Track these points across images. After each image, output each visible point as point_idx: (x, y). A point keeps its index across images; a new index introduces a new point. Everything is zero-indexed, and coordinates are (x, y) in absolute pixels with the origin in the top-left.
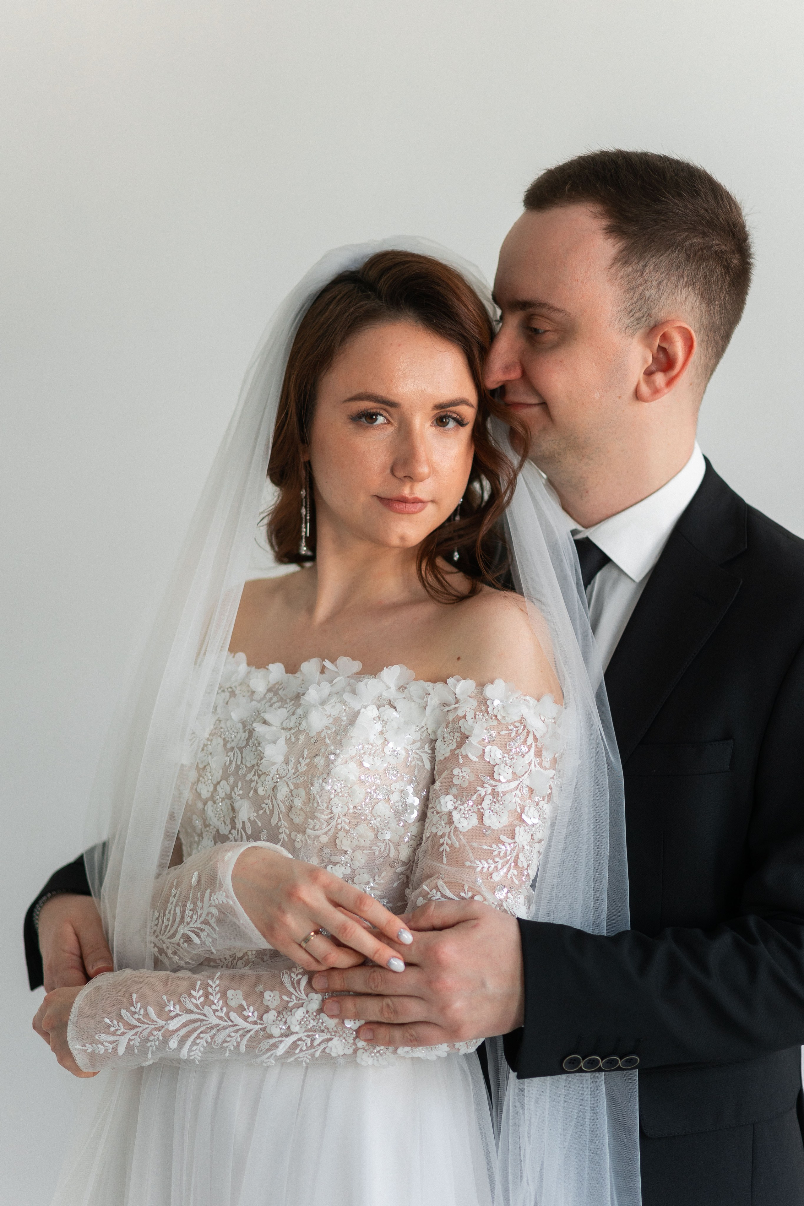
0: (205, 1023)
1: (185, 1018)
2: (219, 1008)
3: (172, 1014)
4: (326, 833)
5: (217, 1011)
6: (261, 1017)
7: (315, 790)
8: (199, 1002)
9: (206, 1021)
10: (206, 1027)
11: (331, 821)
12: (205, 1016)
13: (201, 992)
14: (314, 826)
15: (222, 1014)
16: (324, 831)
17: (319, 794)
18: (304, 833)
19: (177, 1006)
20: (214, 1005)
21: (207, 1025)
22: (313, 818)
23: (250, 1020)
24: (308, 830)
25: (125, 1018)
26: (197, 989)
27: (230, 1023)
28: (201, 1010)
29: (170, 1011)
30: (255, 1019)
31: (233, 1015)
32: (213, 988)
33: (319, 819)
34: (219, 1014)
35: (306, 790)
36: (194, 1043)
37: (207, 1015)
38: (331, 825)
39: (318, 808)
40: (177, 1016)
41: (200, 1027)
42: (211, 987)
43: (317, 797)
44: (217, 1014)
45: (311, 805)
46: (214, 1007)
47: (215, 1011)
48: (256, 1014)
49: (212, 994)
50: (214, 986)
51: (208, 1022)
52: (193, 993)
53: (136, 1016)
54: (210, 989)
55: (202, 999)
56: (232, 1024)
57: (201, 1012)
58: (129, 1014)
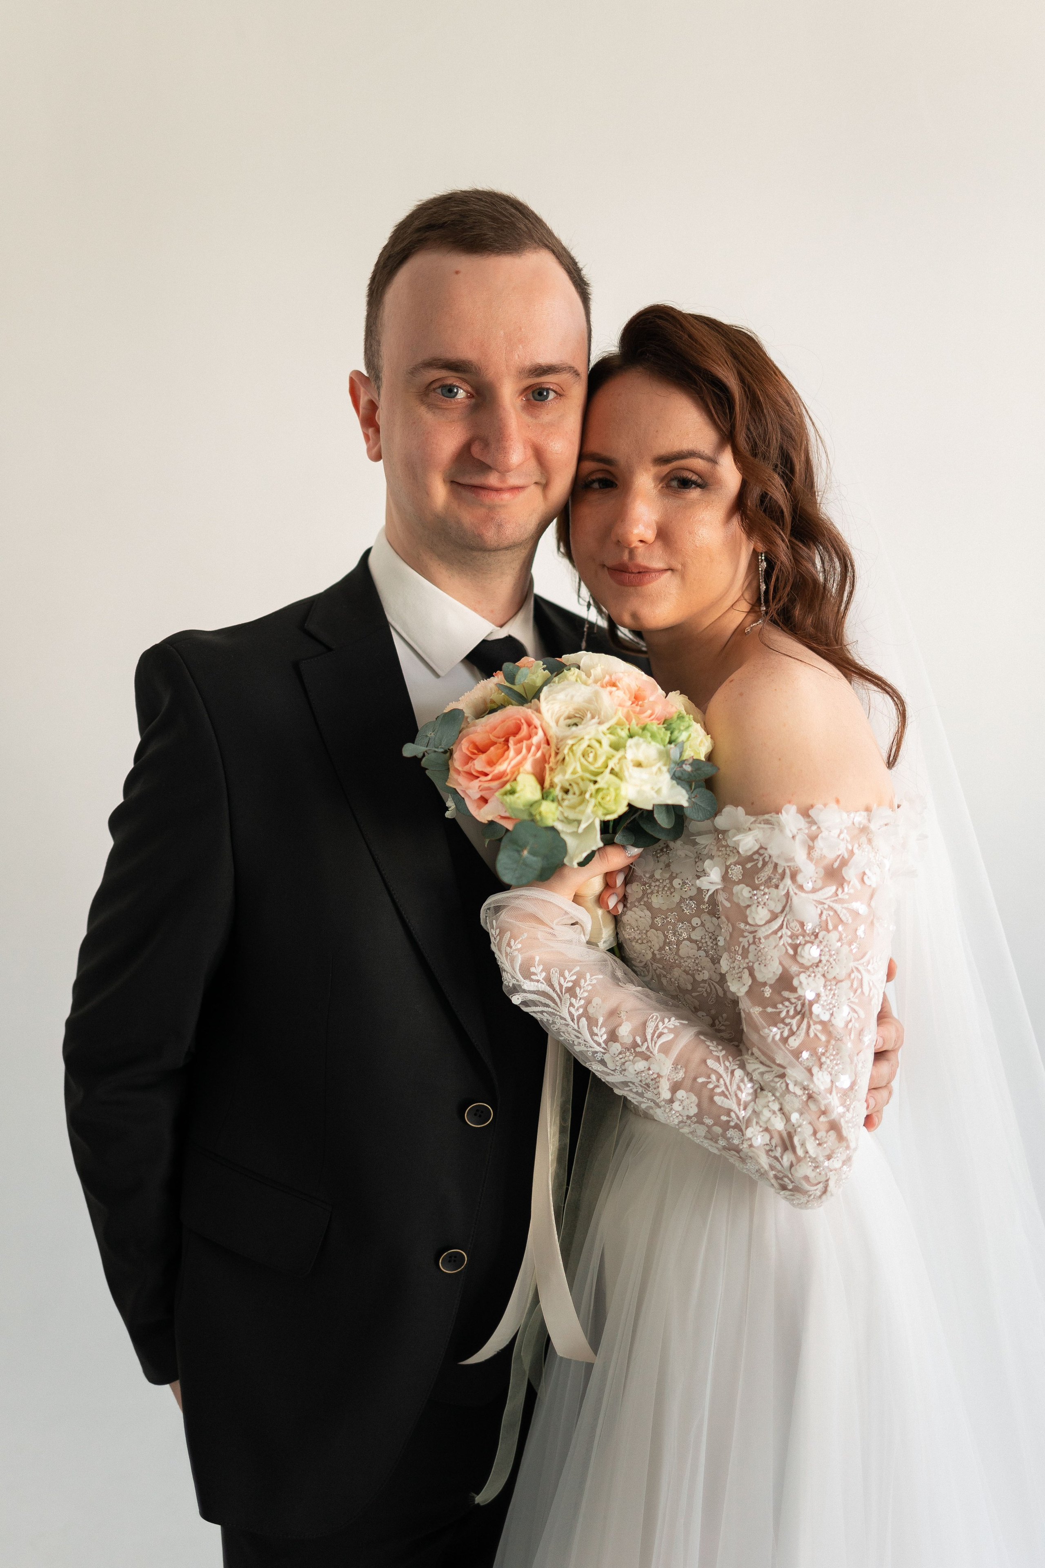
0: (556, 1007)
2: (577, 1006)
5: (574, 1007)
6: (606, 1042)
8: (565, 985)
9: (558, 1006)
10: (554, 1011)
12: (561, 1000)
13: (574, 977)
15: (576, 1014)
19: (544, 974)
20: (575, 1000)
21: (556, 1010)
23: (596, 1038)
26: (573, 972)
27: (576, 1027)
28: (562, 994)
29: (535, 974)
30: (601, 1041)
31: (584, 1021)
32: (586, 984)
34: (572, 1009)
37: (562, 1002)
41: (547, 1006)
42: (586, 981)
44: (571, 1009)
46: (573, 1000)
47: (571, 1005)
48: (605, 1037)
49: (580, 988)
50: (588, 982)
51: (558, 1009)
52: (566, 973)
54: (583, 981)
55: (570, 984)
56: (577, 1029)
57: (561, 995)
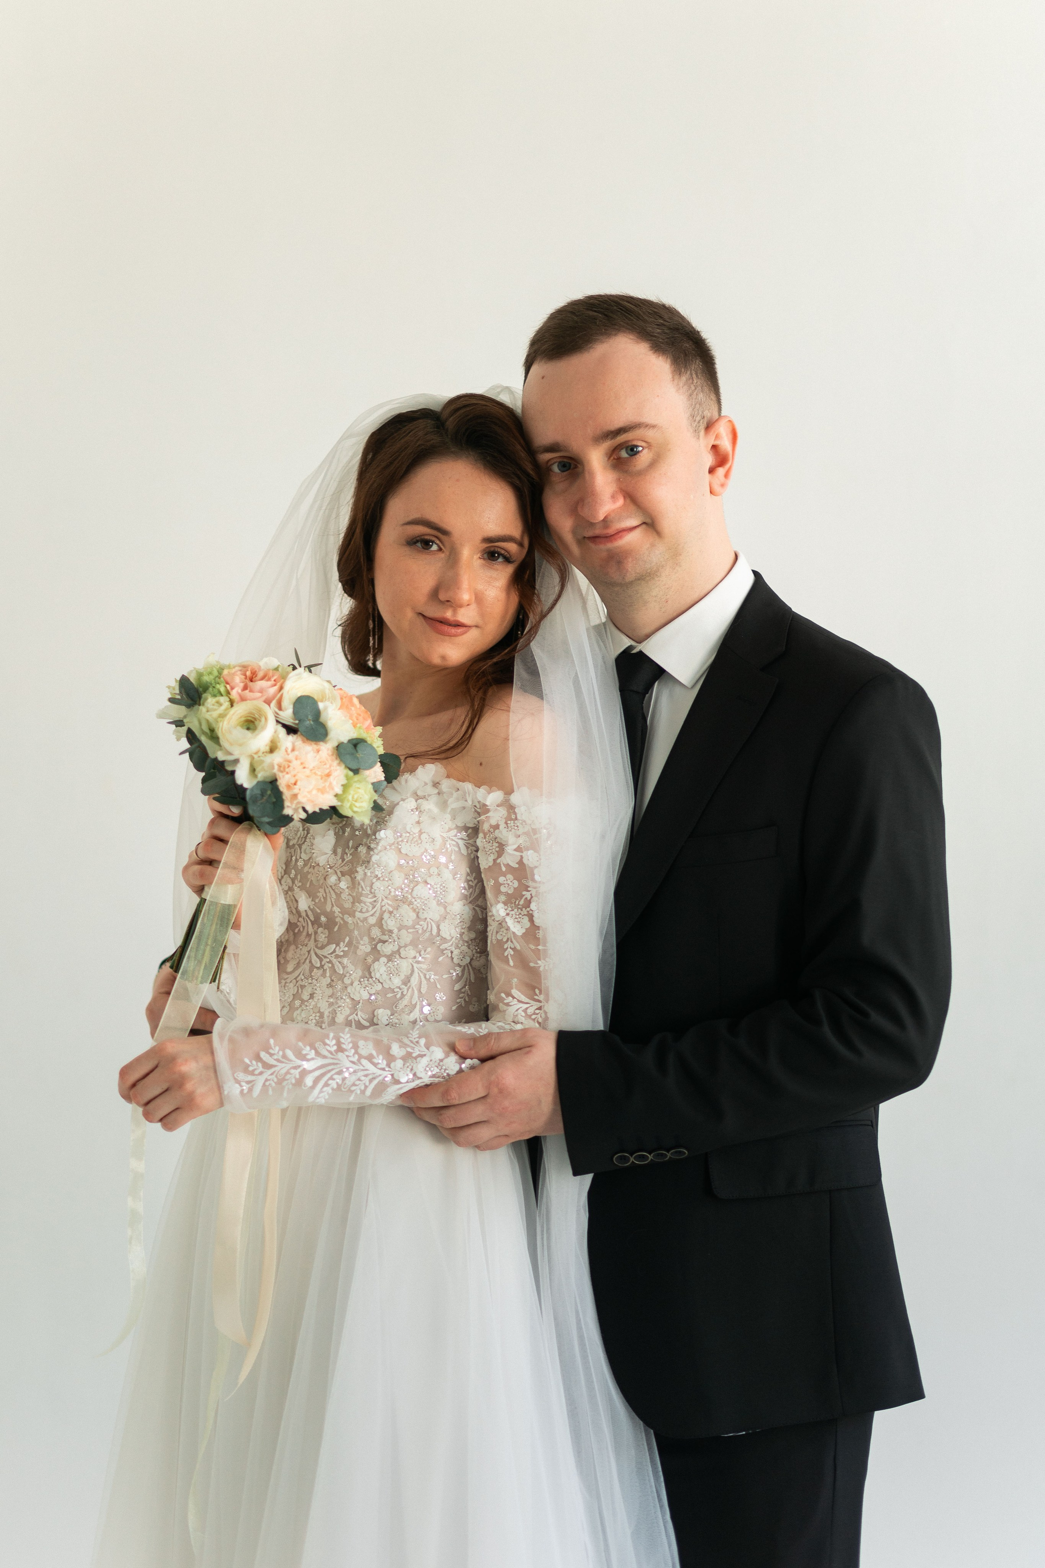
1: (319, 1062)
2: (351, 1055)
3: (309, 1057)
4: (372, 915)
5: (350, 1057)
6: (389, 1065)
7: (359, 876)
8: (332, 1049)
11: (375, 904)
12: (339, 1060)
13: (334, 1041)
14: (362, 908)
15: (355, 1060)
16: (371, 913)
17: (363, 880)
18: (354, 917)
19: (313, 1051)
22: (360, 902)
23: (379, 1066)
24: (358, 914)
25: (264, 1059)
26: (330, 1039)
29: (307, 1055)
30: (384, 1066)
31: (364, 1061)
33: (365, 903)
35: (351, 877)
36: (326, 1085)
38: (376, 907)
39: (364, 892)
40: (313, 1059)
42: (343, 1038)
43: (362, 884)
44: (350, 1059)
45: (356, 890)
46: (347, 1053)
47: (348, 1057)
48: (385, 1062)
50: (345, 1037)
52: (327, 1042)
53: (275, 1057)
56: (363, 1068)
58: (268, 1056)
